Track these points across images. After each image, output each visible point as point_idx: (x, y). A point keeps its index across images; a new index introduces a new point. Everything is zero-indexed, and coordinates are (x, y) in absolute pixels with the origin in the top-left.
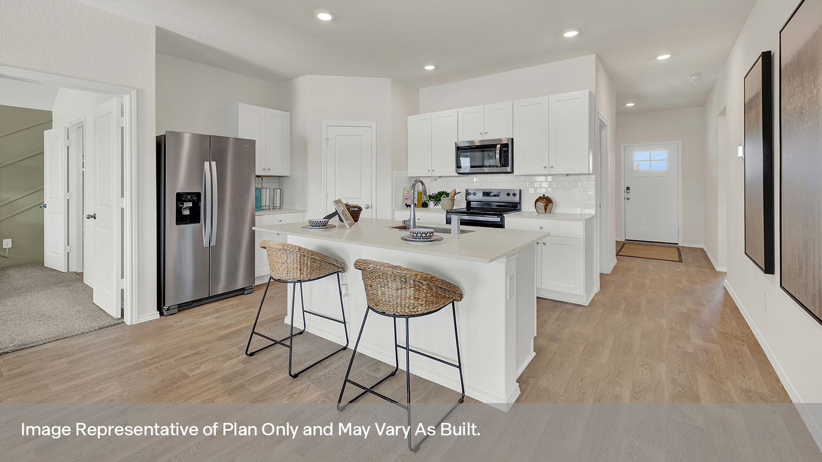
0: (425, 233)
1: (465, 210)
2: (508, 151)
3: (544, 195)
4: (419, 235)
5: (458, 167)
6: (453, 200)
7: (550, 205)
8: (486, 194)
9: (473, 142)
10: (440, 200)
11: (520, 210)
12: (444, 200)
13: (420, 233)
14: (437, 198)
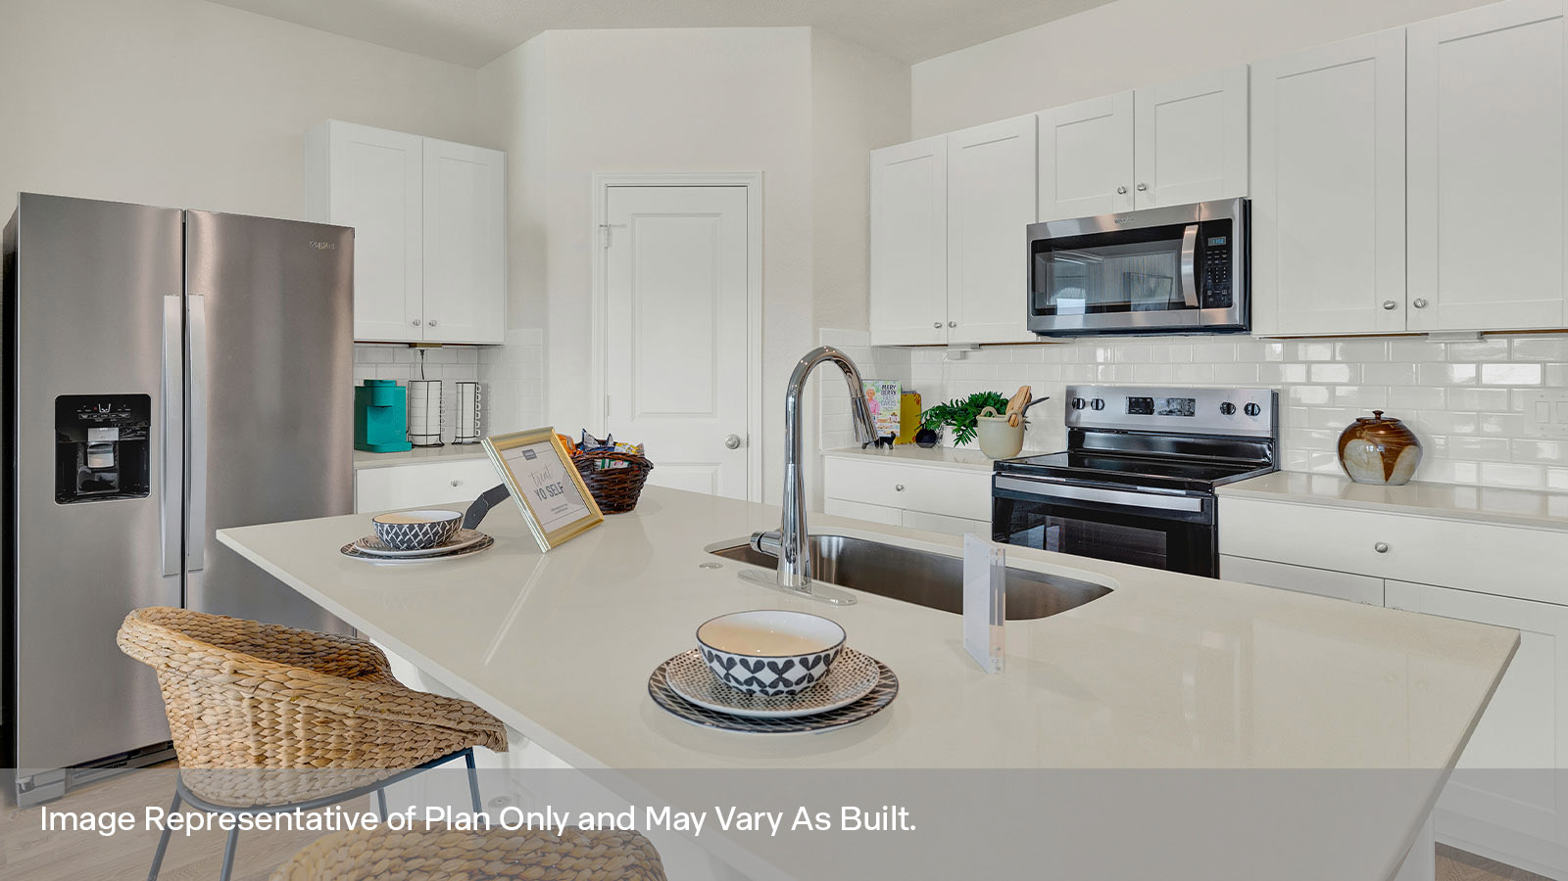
0: (773, 666)
1: (1063, 462)
2: (1229, 246)
3: (1378, 413)
4: (742, 674)
5: (1041, 309)
6: (1021, 426)
7: (1407, 453)
8: (1141, 405)
9: (1091, 220)
10: (975, 423)
11: (1272, 467)
12: (989, 425)
13: (744, 663)
14: (966, 415)
